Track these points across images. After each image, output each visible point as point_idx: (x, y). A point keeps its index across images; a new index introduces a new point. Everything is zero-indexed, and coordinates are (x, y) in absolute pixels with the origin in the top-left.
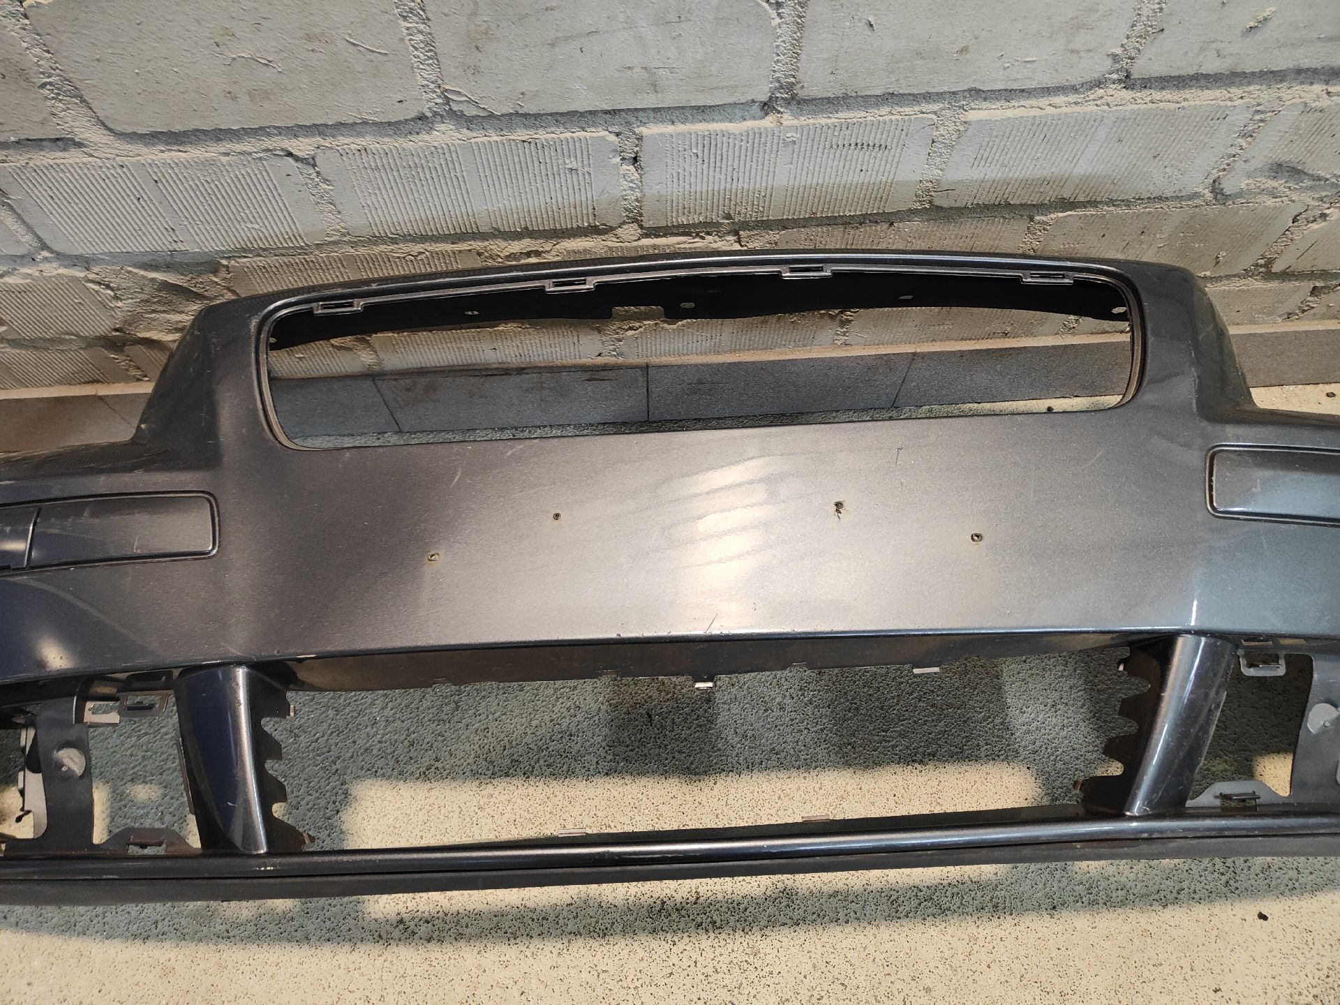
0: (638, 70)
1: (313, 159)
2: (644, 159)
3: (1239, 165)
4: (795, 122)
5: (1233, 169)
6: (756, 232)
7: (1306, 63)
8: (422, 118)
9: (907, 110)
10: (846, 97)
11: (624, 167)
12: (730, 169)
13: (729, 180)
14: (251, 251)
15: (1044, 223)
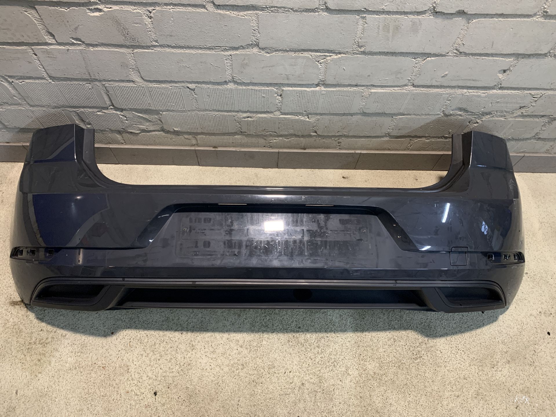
0: (284, 75)
1: (194, 89)
2: (283, 96)
3: (449, 108)
4: (325, 89)
5: (447, 108)
6: (313, 116)
7: (460, 85)
8: (226, 82)
9: (355, 88)
10: (338, 84)
11: (278, 97)
12: (307, 99)
13: (306, 102)
14: (169, 110)
15: (396, 119)
